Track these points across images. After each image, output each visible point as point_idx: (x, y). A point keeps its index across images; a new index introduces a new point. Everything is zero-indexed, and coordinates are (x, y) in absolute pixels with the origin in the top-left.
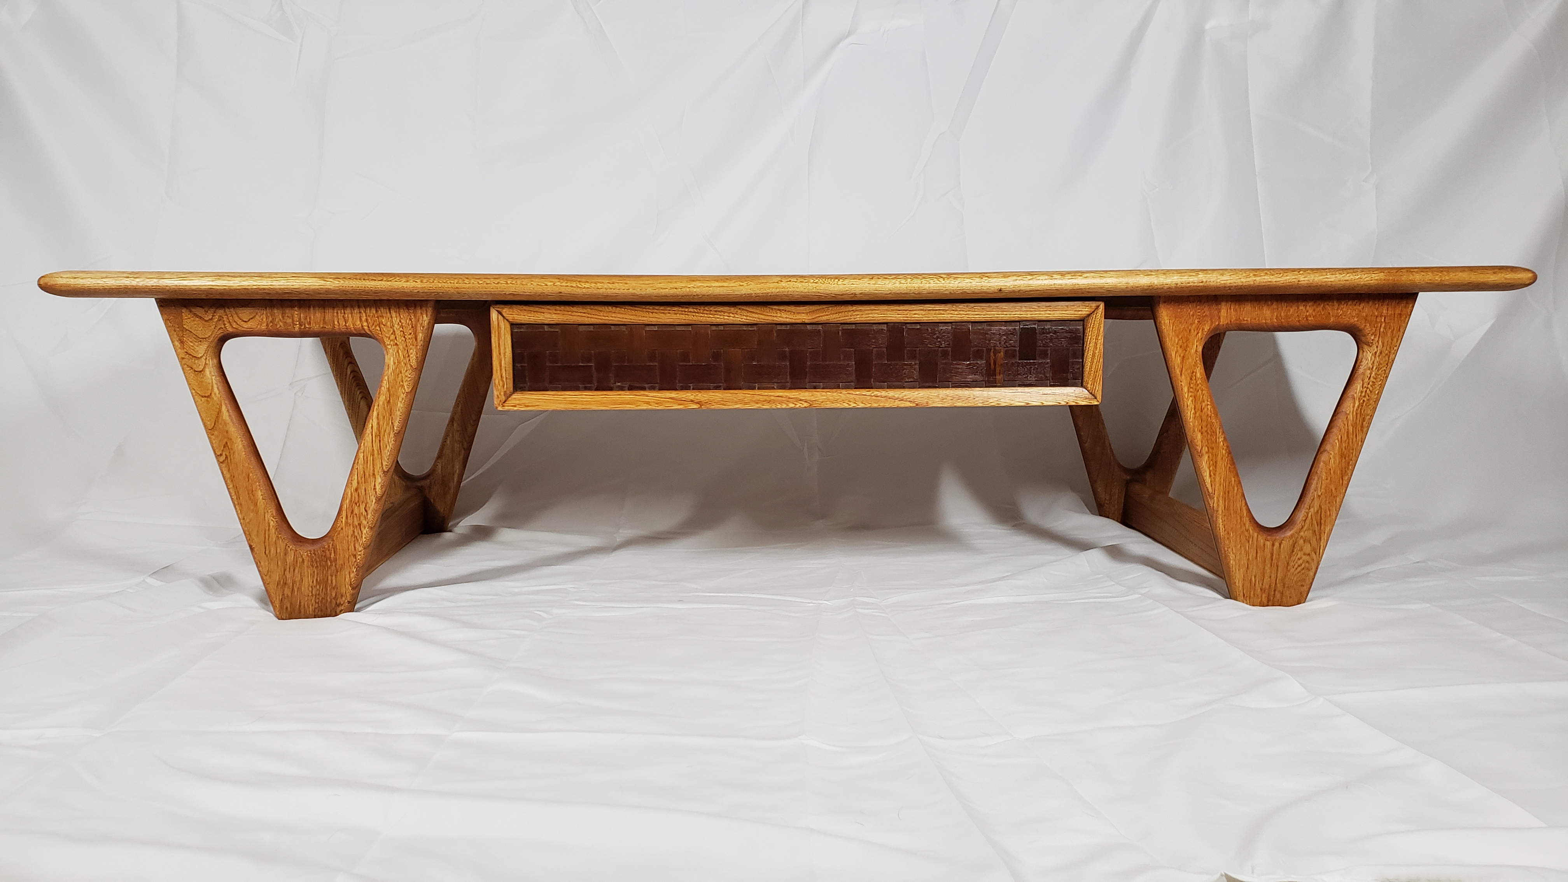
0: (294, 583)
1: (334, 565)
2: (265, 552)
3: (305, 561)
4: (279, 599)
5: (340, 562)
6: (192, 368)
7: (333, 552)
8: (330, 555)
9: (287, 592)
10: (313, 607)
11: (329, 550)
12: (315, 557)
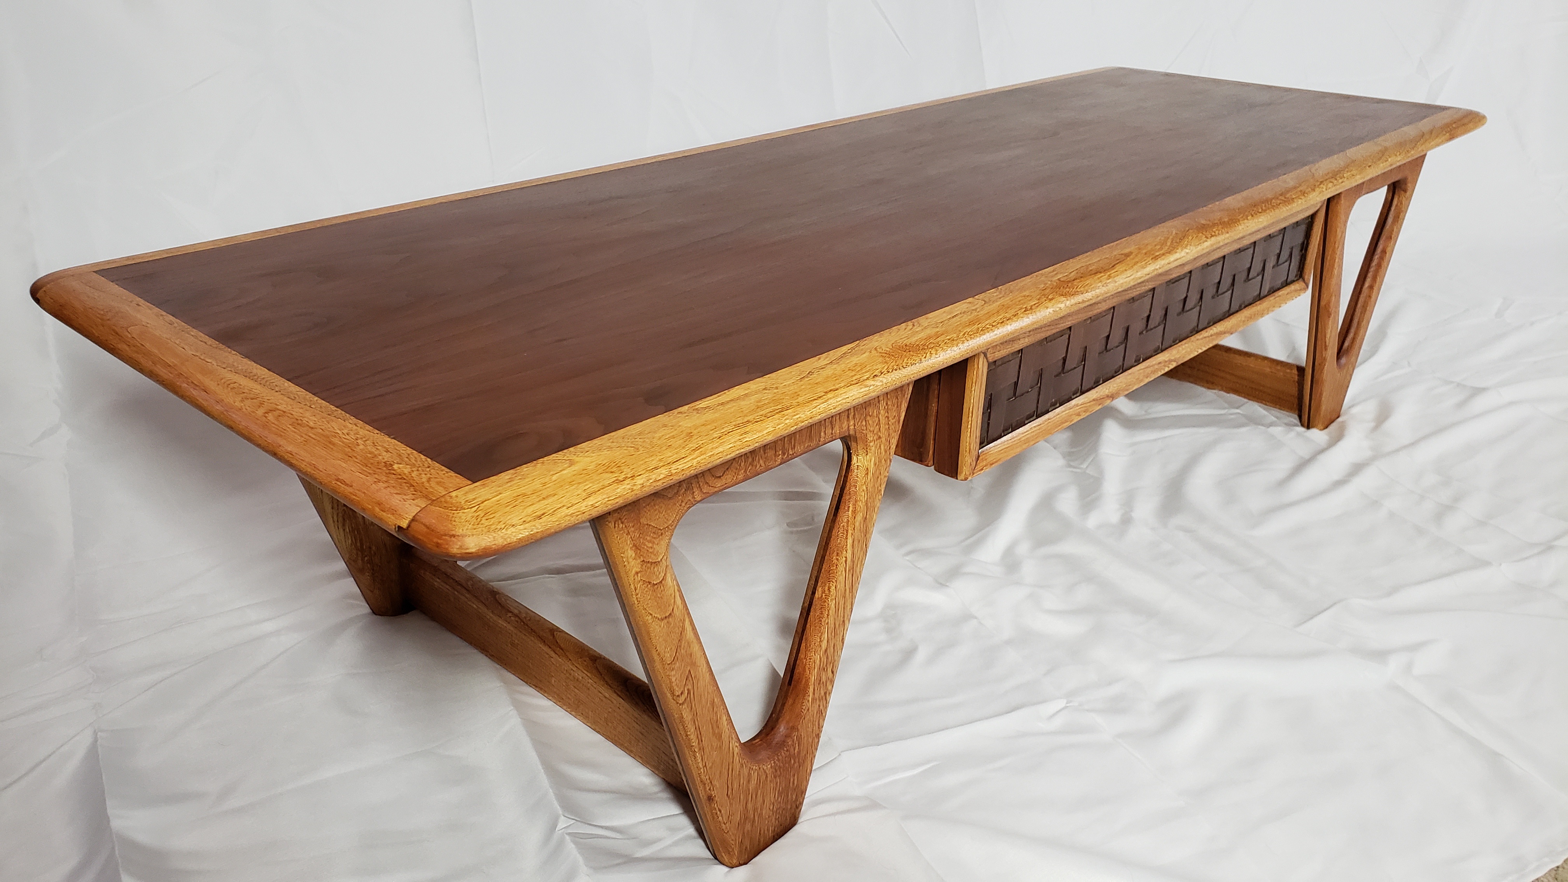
0: (755, 810)
1: (797, 760)
2: (727, 794)
3: (768, 776)
4: (739, 843)
5: (803, 754)
6: (650, 583)
7: (797, 745)
8: (794, 750)
9: (748, 827)
10: (773, 828)
11: (793, 745)
12: (778, 765)
